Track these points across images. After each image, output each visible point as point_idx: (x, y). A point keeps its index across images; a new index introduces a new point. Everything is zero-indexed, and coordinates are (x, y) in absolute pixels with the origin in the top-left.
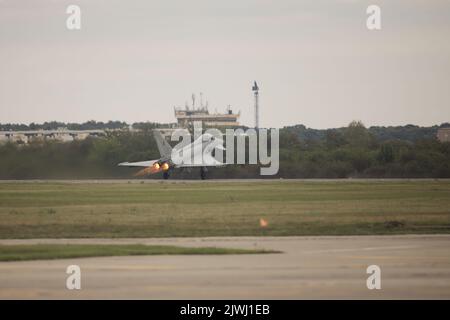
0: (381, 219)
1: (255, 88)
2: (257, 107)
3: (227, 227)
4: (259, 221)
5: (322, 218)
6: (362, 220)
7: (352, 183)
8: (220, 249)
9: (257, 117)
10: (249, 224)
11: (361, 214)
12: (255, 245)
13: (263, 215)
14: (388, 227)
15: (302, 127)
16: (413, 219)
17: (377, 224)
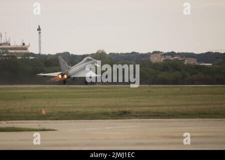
0: (115, 110)
1: (39, 29)
2: (40, 41)
3: (22, 115)
4: (41, 111)
5: (80, 109)
6: (105, 110)
7: (99, 88)
8: (18, 128)
9: (40, 47)
10: (35, 113)
11: (104, 107)
12: (39, 125)
13: (44, 107)
14: (120, 114)
15: (68, 53)
16: (136, 109)
17: (114, 113)
